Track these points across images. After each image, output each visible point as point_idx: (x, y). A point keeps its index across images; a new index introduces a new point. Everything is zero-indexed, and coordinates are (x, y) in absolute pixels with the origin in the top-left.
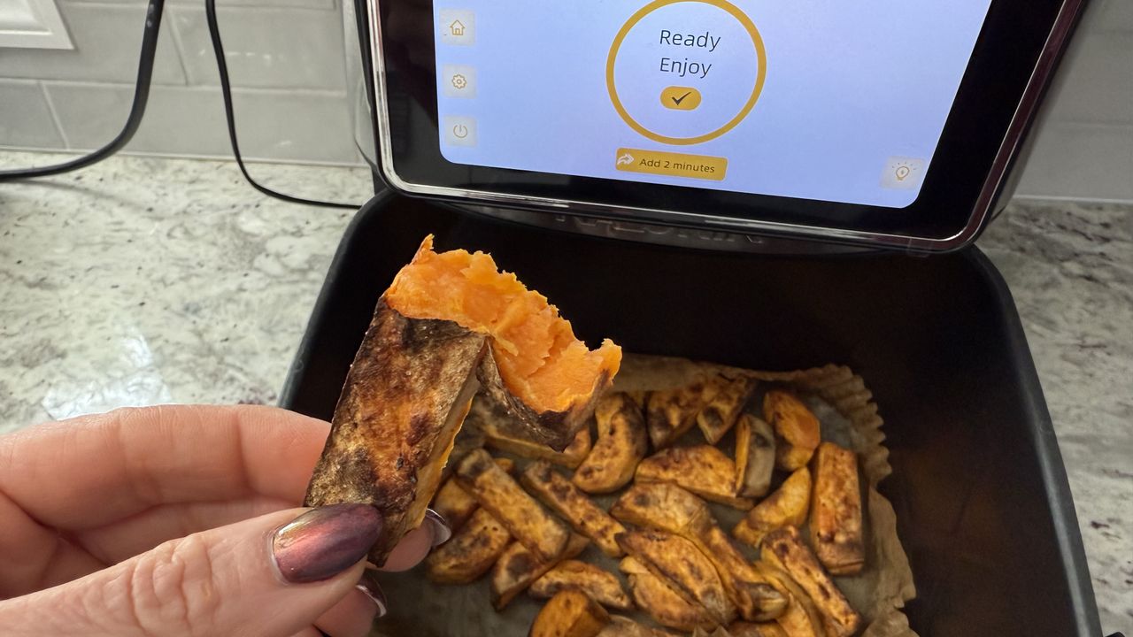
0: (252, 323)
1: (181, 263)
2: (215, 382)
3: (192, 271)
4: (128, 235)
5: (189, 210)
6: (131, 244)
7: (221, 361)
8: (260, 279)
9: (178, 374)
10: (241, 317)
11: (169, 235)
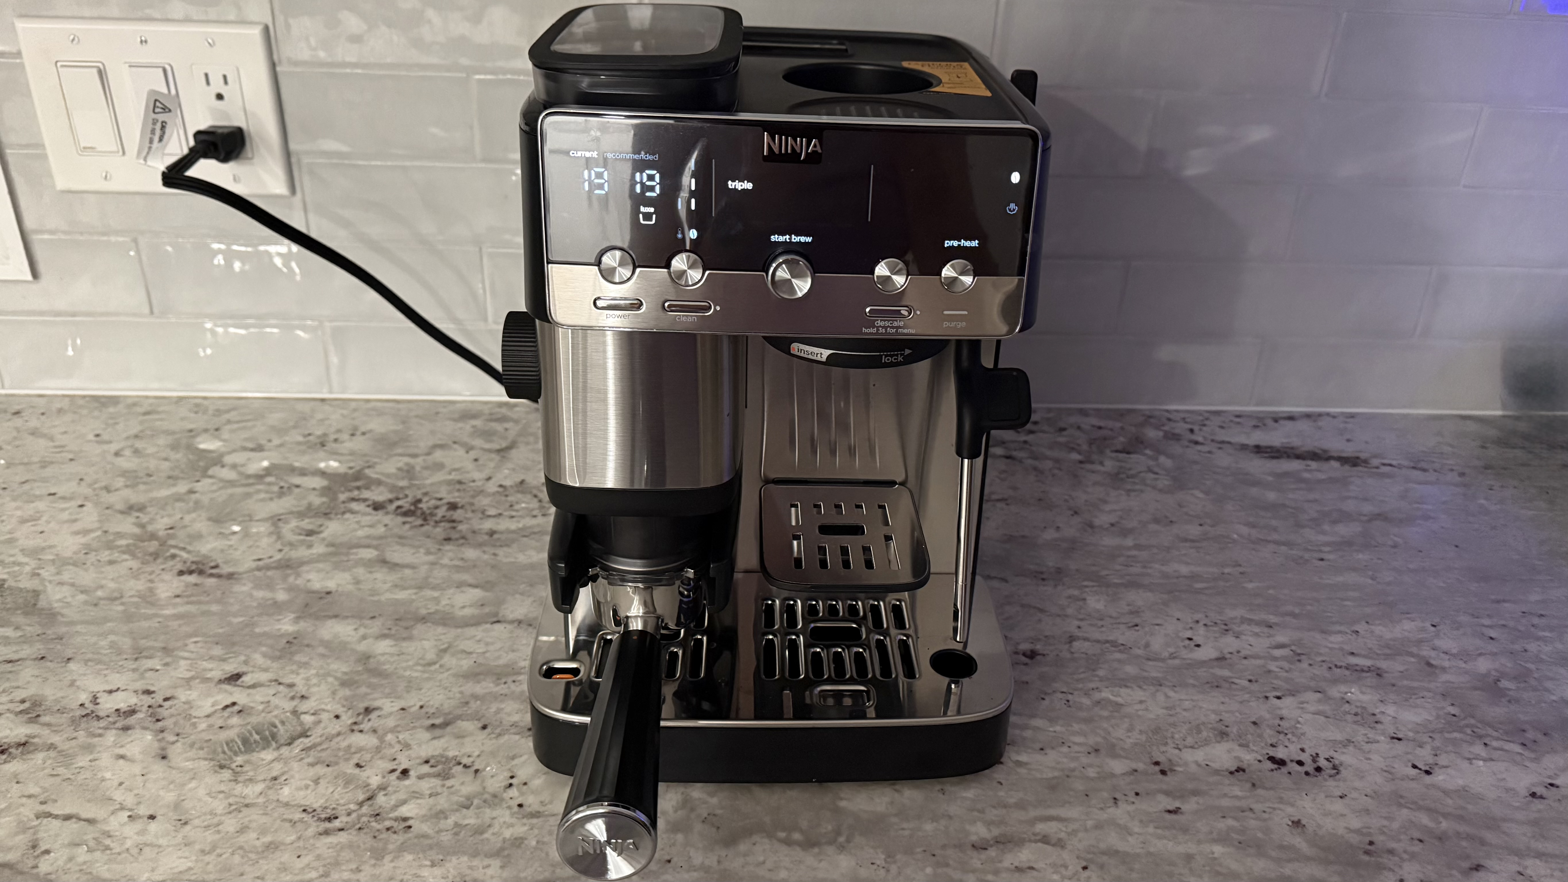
0: (200, 516)
1: (127, 474)
2: (155, 559)
3: (139, 480)
4: (71, 456)
5: (141, 434)
6: (73, 462)
7: (163, 543)
8: (213, 484)
9: (116, 555)
10: (189, 512)
11: (117, 454)
